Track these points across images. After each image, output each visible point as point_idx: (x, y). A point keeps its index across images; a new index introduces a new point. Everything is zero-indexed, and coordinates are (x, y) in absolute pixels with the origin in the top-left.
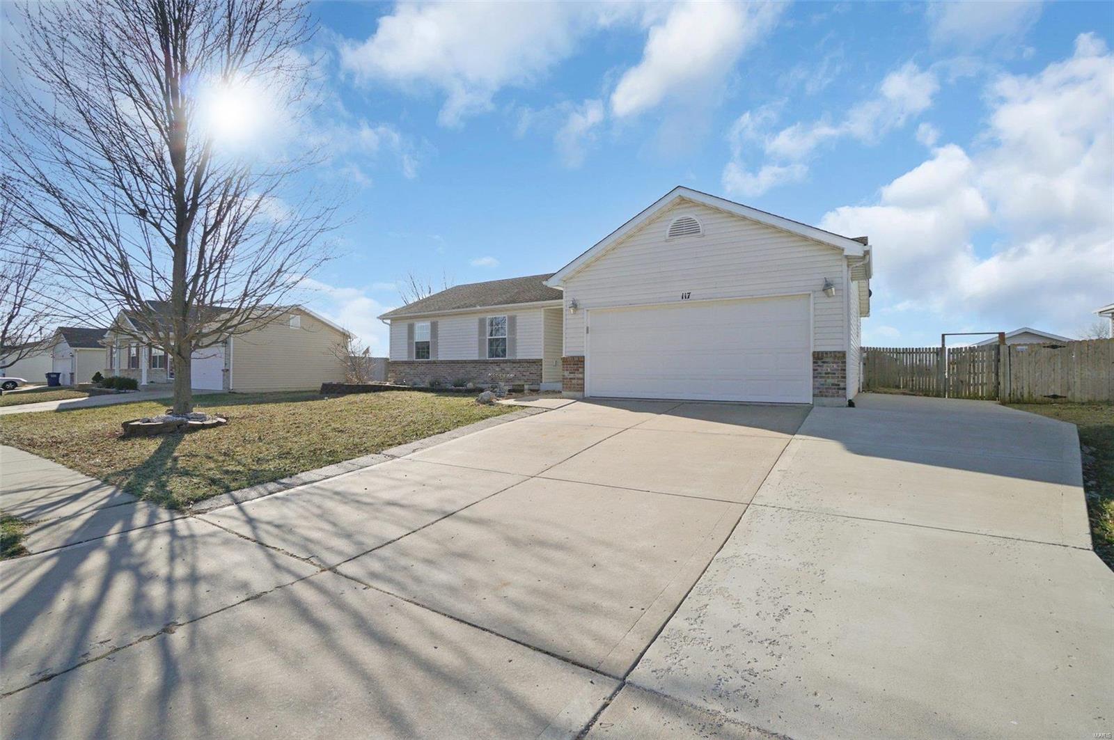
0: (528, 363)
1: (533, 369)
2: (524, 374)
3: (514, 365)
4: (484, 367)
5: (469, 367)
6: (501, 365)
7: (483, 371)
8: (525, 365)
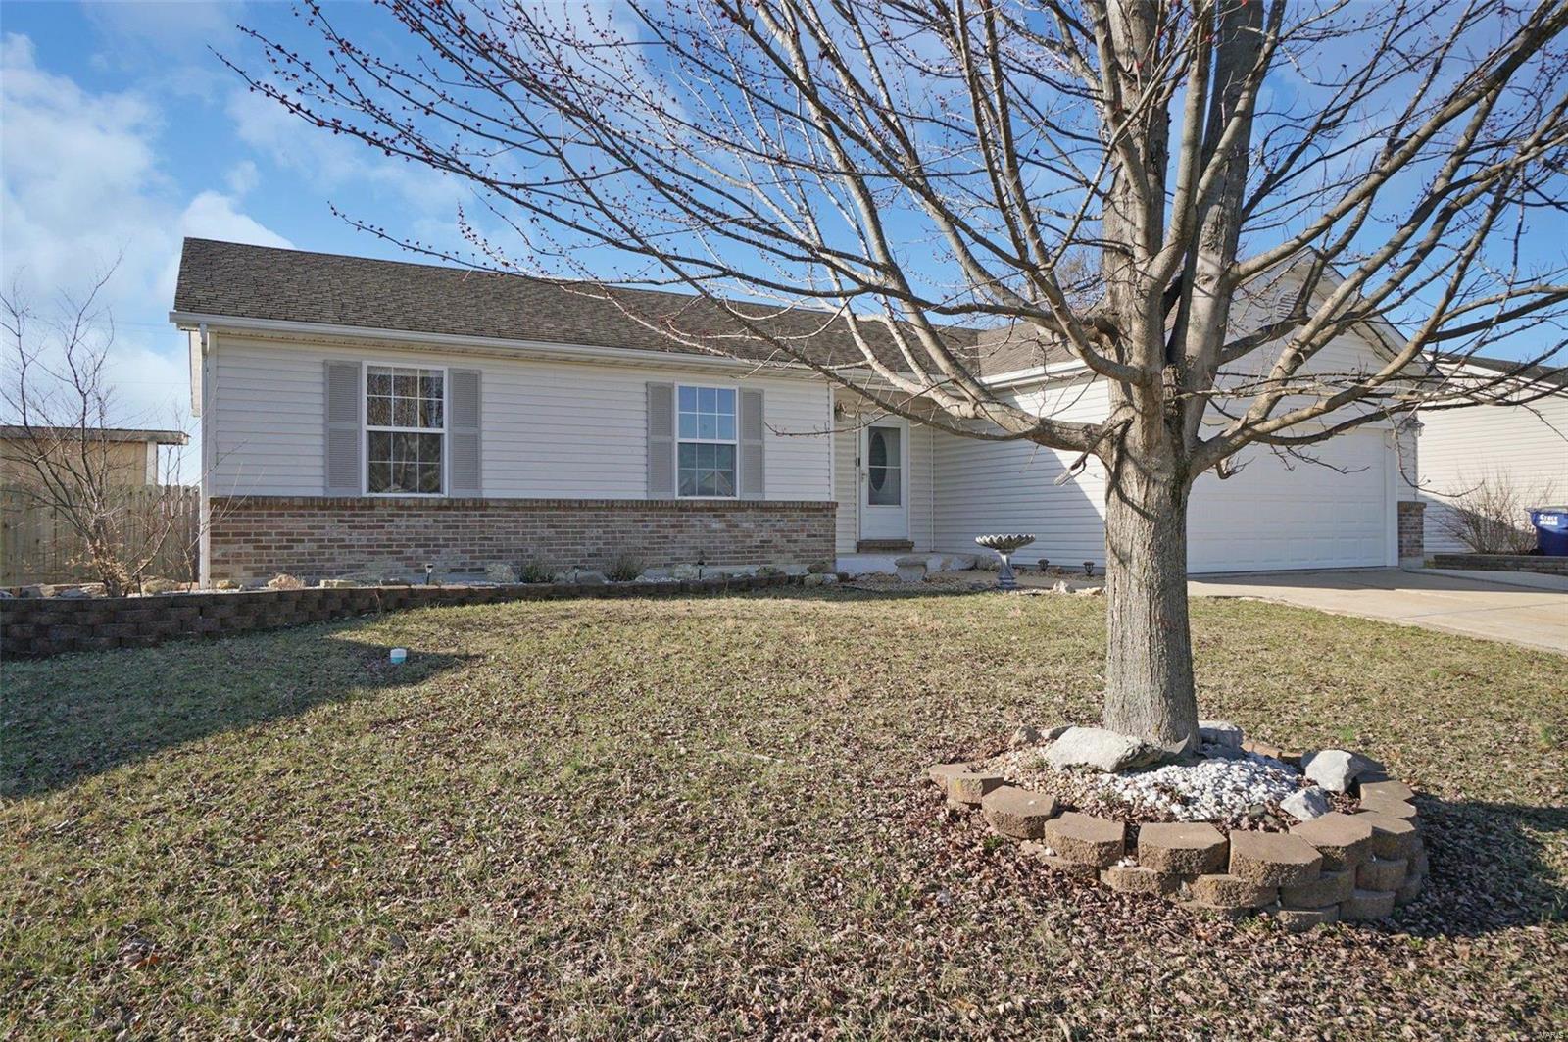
0: (802, 509)
1: (816, 525)
2: (794, 536)
3: (768, 515)
4: (674, 520)
5: (620, 521)
6: (728, 514)
7: (671, 532)
8: (795, 514)
